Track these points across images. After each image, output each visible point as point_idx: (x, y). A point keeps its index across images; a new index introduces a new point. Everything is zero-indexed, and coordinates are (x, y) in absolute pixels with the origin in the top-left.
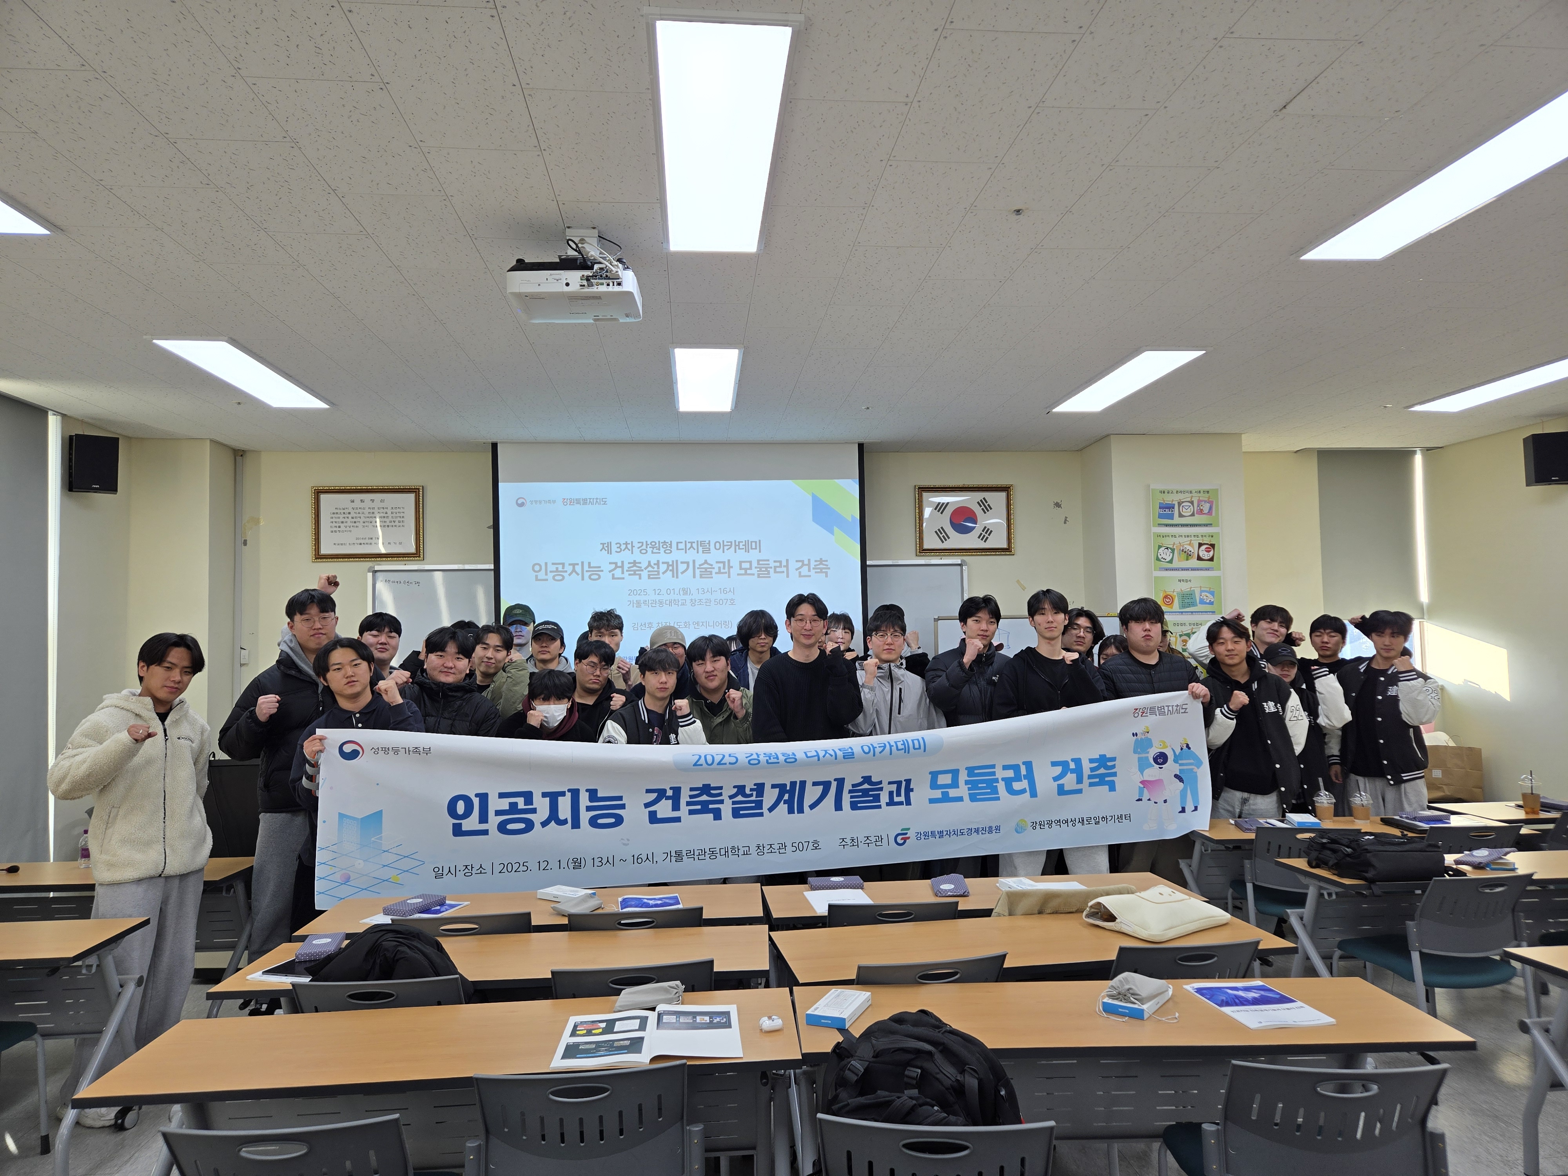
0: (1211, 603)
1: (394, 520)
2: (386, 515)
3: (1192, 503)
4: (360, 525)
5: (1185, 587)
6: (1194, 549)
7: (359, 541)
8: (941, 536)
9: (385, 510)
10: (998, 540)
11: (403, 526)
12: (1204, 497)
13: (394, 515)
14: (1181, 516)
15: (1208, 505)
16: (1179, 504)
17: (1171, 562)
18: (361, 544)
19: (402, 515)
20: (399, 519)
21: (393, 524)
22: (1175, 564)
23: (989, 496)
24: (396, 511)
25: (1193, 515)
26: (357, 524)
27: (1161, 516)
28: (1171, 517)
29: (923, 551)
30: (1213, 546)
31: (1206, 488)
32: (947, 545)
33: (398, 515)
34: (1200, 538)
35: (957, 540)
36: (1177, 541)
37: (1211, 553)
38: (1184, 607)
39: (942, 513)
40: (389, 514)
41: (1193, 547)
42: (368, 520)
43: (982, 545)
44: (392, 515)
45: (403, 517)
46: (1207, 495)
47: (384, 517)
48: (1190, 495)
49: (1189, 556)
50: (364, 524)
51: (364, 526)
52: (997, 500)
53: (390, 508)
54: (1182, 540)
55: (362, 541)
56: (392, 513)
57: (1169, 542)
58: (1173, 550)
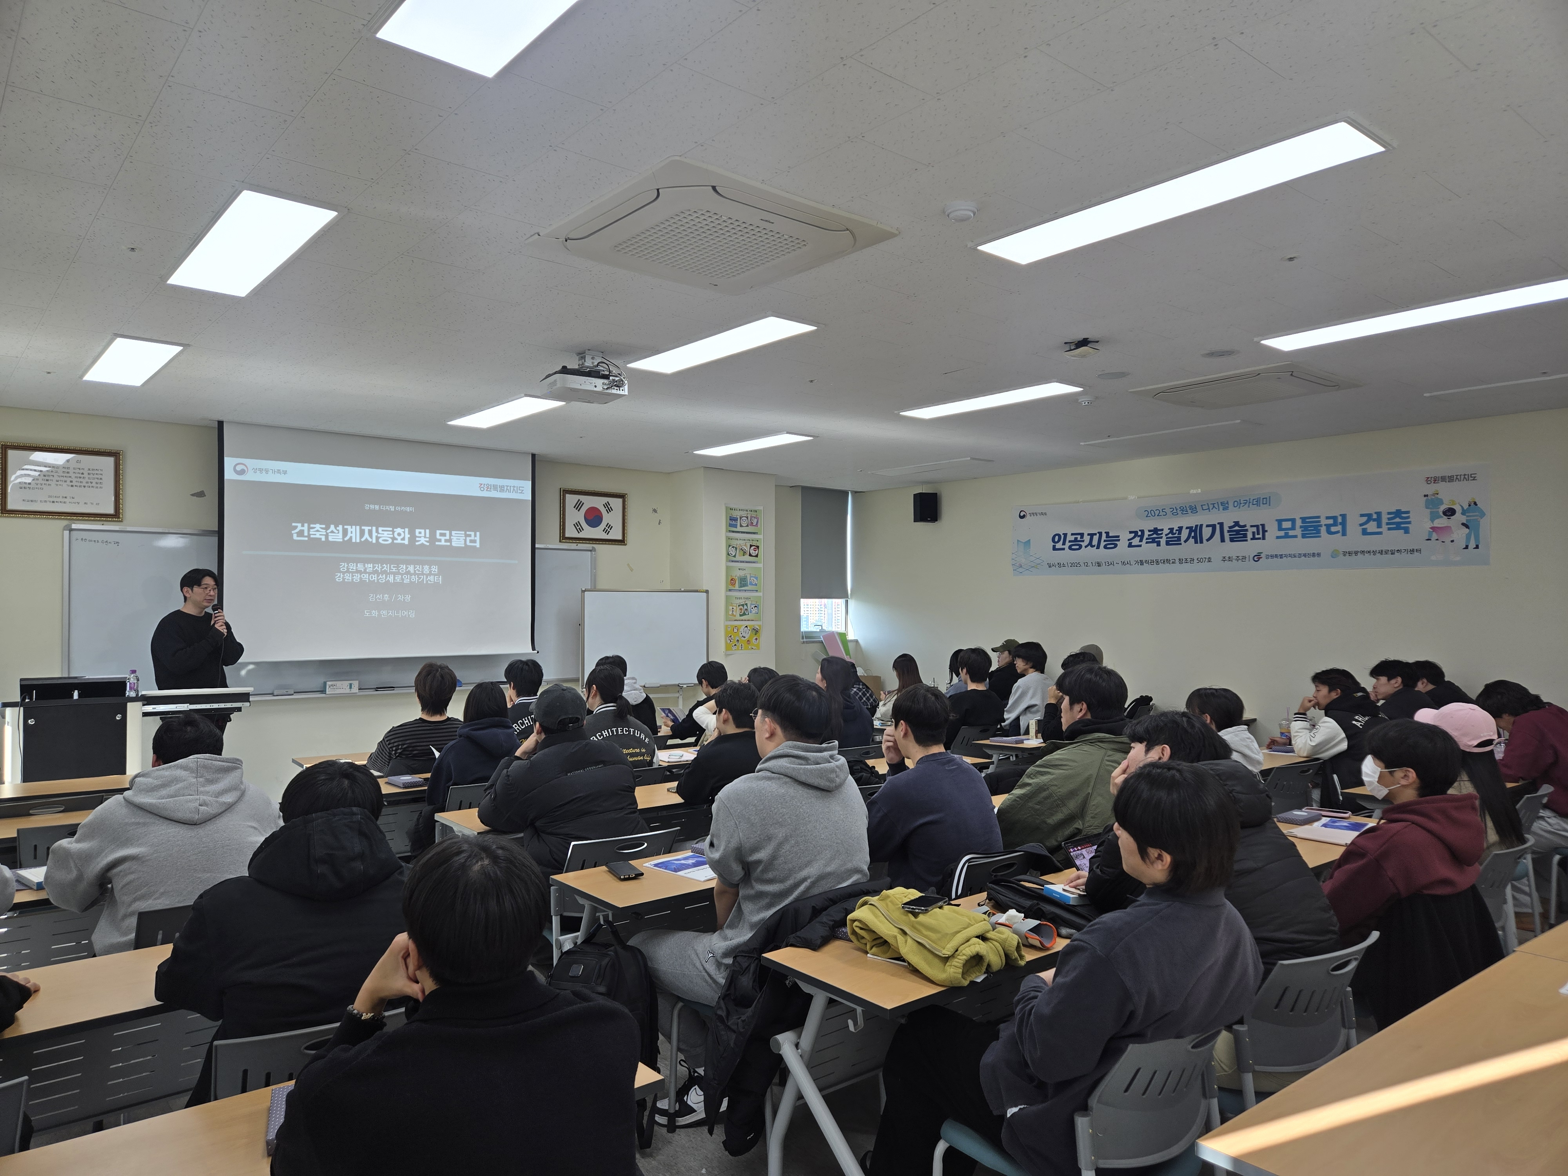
0: (756, 585)
1: (92, 481)
2: (82, 476)
3: (747, 518)
4: (53, 483)
5: (741, 573)
6: (747, 549)
7: (52, 500)
8: (578, 528)
9: (81, 471)
10: (616, 534)
11: (100, 487)
12: (754, 514)
13: (91, 476)
14: (741, 526)
15: (756, 520)
16: (741, 518)
17: (735, 556)
18: (53, 502)
19: (99, 476)
20: (96, 480)
21: (90, 484)
22: (737, 559)
23: (611, 500)
24: (93, 472)
25: (747, 526)
26: (49, 482)
27: (731, 525)
28: (736, 526)
29: (563, 538)
30: (758, 547)
31: (756, 508)
32: (581, 535)
33: (96, 476)
34: (751, 541)
35: (589, 532)
36: (739, 542)
37: (757, 552)
38: (741, 587)
39: (579, 511)
40: (86, 475)
41: (747, 547)
42: (62, 479)
43: (605, 536)
44: (89, 476)
45: (101, 479)
46: (755, 513)
47: (80, 477)
48: (747, 512)
49: (744, 553)
50: (57, 483)
51: (57, 485)
52: (616, 503)
53: (86, 469)
54: (742, 542)
55: (55, 500)
56: (89, 474)
57: (734, 543)
58: (736, 548)
